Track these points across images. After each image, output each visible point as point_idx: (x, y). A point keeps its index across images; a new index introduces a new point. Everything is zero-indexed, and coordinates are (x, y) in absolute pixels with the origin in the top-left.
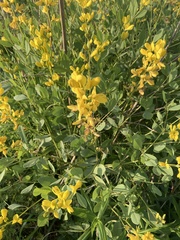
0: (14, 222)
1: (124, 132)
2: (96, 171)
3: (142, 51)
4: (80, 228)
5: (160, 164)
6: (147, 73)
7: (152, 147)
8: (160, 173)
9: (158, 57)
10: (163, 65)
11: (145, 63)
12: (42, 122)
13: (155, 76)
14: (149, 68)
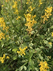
0: (7, 58)
1: (38, 35)
2: (30, 45)
3: (45, 10)
4: (25, 61)
5: (49, 43)
6: (46, 17)
7: (46, 39)
8: (48, 46)
9: (50, 12)
10: (51, 15)
11: (46, 14)
12: (14, 31)
13: (48, 18)
14: (47, 15)
